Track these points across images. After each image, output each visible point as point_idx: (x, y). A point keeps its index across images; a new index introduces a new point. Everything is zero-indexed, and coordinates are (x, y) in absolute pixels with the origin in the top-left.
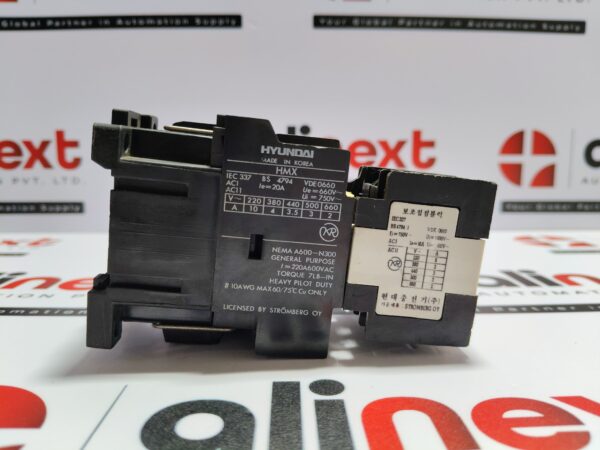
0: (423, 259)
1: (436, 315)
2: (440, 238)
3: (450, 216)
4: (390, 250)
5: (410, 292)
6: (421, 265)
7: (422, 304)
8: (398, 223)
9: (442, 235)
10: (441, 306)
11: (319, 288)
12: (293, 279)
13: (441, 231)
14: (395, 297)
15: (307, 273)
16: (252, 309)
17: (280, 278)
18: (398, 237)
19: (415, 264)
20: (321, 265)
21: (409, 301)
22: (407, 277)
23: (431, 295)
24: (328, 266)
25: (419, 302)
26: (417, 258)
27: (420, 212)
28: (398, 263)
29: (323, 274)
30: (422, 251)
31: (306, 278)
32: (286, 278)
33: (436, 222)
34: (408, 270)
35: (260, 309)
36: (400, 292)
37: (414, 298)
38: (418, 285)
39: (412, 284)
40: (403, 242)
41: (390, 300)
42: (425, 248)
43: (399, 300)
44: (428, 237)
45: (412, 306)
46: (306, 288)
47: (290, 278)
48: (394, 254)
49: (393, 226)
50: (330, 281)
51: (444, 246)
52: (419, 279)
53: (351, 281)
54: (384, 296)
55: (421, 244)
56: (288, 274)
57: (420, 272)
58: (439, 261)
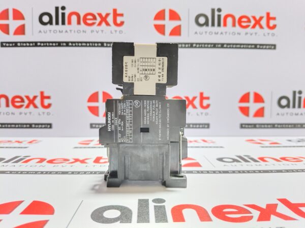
0: (144, 67)
1: (166, 59)
2: (135, 62)
3: (127, 59)
4: (141, 80)
5: (157, 70)
6: (146, 68)
7: (161, 65)
8: (131, 79)
9: (134, 61)
10: (161, 58)
11: (158, 105)
12: (156, 115)
13: (132, 62)
14: (159, 76)
15: (153, 111)
16: (168, 129)
17: (155, 120)
18: (136, 78)
19: (146, 70)
20: (149, 106)
21: (161, 71)
22: (151, 72)
23: (158, 62)
24: (150, 103)
25: (161, 66)
26: (144, 70)
27: (126, 71)
28: (146, 77)
29: (153, 105)
30: (141, 68)
31: (155, 111)
32: (155, 118)
33: (129, 64)
34: (149, 72)
35: (168, 127)
36: (157, 74)
37: (159, 69)
38: (154, 68)
39: (154, 70)
40: (138, 76)
41: (161, 78)
42: (139, 67)
43: (160, 75)
44: (135, 66)
45: (163, 69)
46: (159, 110)
47: (155, 116)
48: (143, 78)
49: (132, 80)
50: (155, 101)
51: (138, 60)
52: (152, 68)
53: (154, 94)
54: (159, 80)
55: (138, 69)
56: (154, 117)
57: (149, 68)
58: (144, 61)
